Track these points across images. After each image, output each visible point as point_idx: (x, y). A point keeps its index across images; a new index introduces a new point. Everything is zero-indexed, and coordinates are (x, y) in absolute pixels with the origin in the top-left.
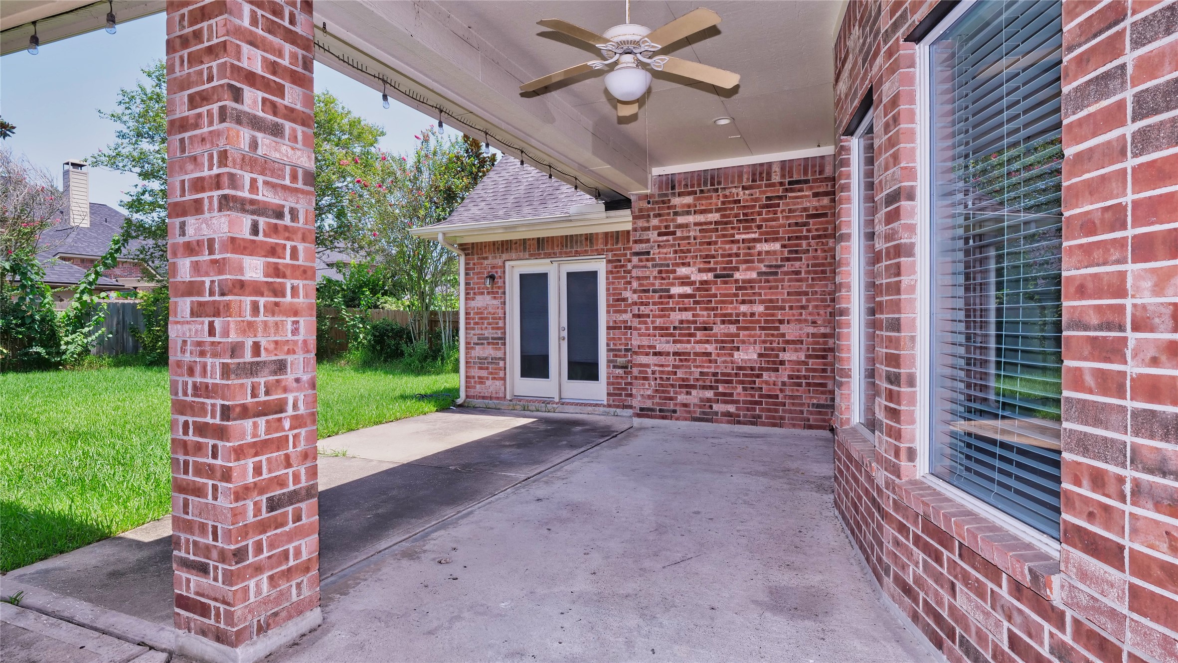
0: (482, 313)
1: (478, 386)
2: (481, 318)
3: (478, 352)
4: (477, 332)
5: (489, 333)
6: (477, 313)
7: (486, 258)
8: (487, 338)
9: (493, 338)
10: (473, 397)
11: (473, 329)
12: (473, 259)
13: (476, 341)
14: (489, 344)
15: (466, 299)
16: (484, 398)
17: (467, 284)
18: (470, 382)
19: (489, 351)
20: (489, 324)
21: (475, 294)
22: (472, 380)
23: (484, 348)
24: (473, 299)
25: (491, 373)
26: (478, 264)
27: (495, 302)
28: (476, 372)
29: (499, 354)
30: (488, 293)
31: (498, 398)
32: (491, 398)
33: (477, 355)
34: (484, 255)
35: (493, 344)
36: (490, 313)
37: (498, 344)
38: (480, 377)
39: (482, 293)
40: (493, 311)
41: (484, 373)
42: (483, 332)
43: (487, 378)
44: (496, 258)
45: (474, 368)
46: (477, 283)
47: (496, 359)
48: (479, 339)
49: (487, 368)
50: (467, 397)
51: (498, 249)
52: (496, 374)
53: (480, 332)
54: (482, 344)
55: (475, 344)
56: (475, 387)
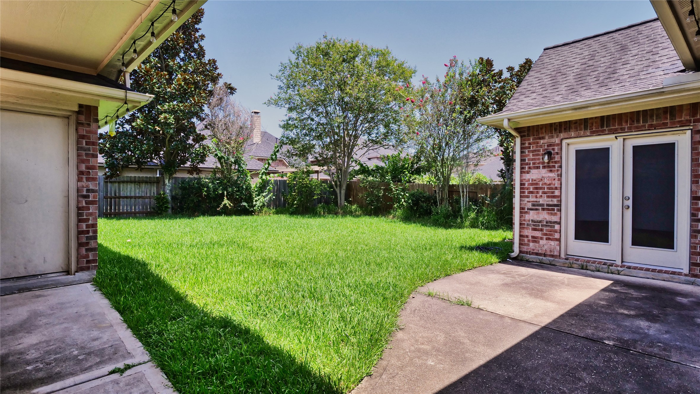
0: (537, 184)
1: (531, 244)
2: (536, 188)
3: (532, 216)
4: (531, 199)
5: (545, 200)
6: (532, 184)
7: (543, 138)
8: (542, 205)
9: (548, 205)
10: (527, 253)
11: (528, 197)
12: (529, 140)
13: (531, 207)
14: (543, 209)
15: (521, 172)
16: (537, 254)
17: (522, 160)
18: (523, 240)
19: (544, 216)
20: (544, 193)
21: (530, 168)
22: (526, 239)
23: (538, 213)
24: (528, 172)
25: (546, 235)
26: (534, 143)
27: (552, 175)
28: (529, 232)
29: (555, 219)
30: (544, 167)
31: (552, 256)
32: (545, 255)
33: (531, 218)
34: (541, 136)
35: (548, 210)
36: (545, 184)
37: (553, 210)
38: (533, 237)
39: (538, 168)
40: (548, 182)
41: (538, 234)
42: (538, 200)
43: (542, 238)
44: (552, 137)
45: (527, 228)
46: (532, 160)
47: (551, 222)
48: (533, 205)
49: (542, 230)
50: (520, 252)
51: (555, 130)
52: (551, 235)
53: (535, 199)
54: (537, 209)
55: (528, 209)
56: (528, 245)
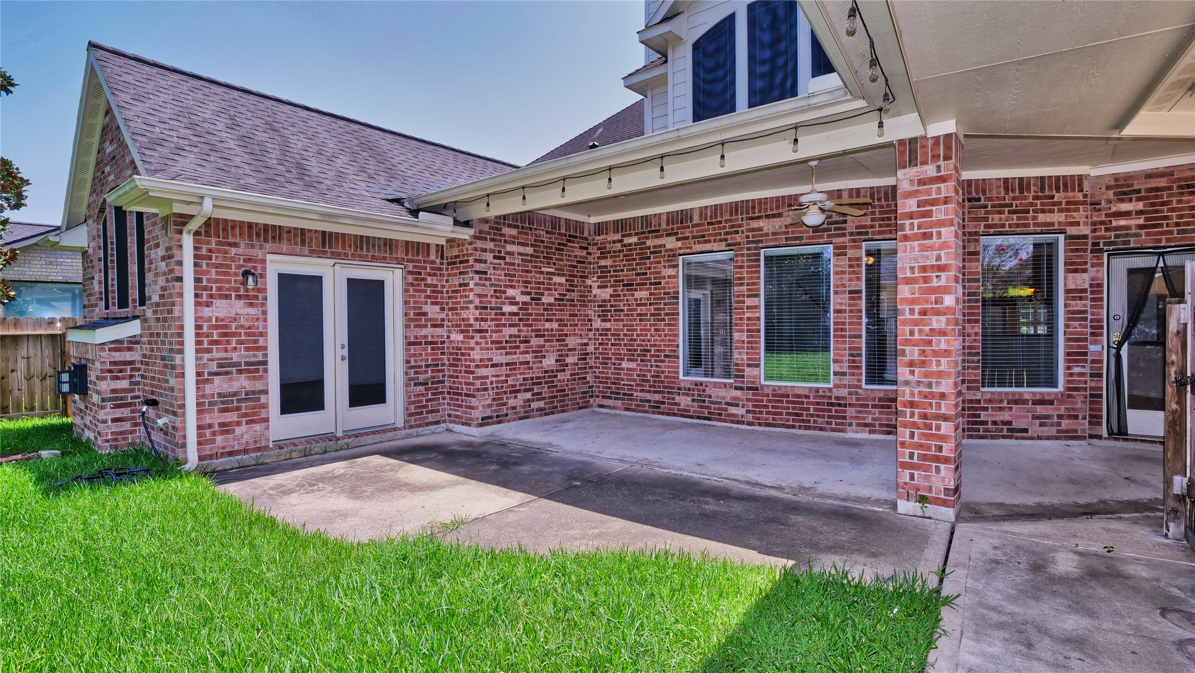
0: (226, 327)
1: (219, 439)
2: (226, 335)
3: (219, 385)
4: (215, 355)
5: (241, 356)
6: (216, 327)
7: (236, 245)
8: (238, 364)
9: (247, 364)
10: (211, 457)
11: (209, 351)
12: (209, 243)
13: (215, 369)
14: (240, 372)
15: (197, 304)
16: (231, 454)
17: (197, 280)
18: (204, 435)
19: (242, 383)
20: (240, 342)
21: (211, 296)
22: (208, 432)
23: (231, 380)
24: (208, 305)
25: (246, 415)
26: (219, 251)
27: (252, 311)
28: (215, 418)
29: (259, 386)
30: (239, 297)
31: (259, 449)
32: (246, 451)
33: (217, 391)
34: (231, 240)
35: (248, 371)
36: (242, 326)
37: (257, 371)
38: (222, 425)
39: (227, 297)
40: (247, 324)
41: (232, 417)
42: (229, 355)
43: (238, 424)
44: (253, 246)
45: (210, 411)
46: (216, 281)
47: (253, 392)
48: (220, 366)
49: (238, 409)
50: (201, 458)
51: (258, 235)
52: (254, 414)
53: (224, 355)
54: (227, 373)
55: (210, 374)
56: (213, 441)
